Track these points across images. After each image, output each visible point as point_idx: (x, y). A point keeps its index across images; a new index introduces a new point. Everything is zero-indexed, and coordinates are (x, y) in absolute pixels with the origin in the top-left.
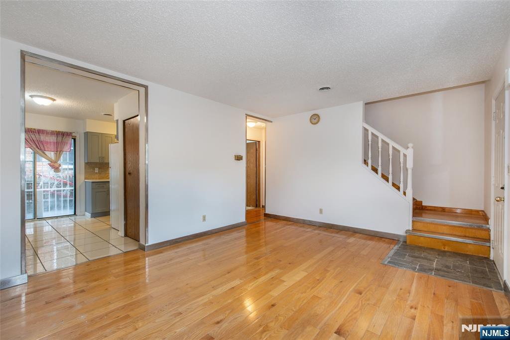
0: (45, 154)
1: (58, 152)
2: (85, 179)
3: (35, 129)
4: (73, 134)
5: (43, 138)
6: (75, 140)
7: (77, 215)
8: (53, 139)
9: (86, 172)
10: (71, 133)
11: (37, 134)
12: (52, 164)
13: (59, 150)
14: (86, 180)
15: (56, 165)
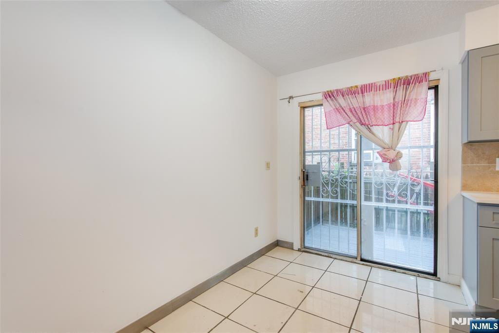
0: (373, 134)
1: (397, 125)
2: (465, 187)
3: (356, 87)
4: (432, 76)
5: (369, 99)
6: (436, 88)
7: (439, 280)
8: (385, 98)
9: (466, 171)
10: (426, 75)
11: (361, 95)
12: (384, 152)
13: (397, 120)
14: (466, 194)
15: (391, 155)
